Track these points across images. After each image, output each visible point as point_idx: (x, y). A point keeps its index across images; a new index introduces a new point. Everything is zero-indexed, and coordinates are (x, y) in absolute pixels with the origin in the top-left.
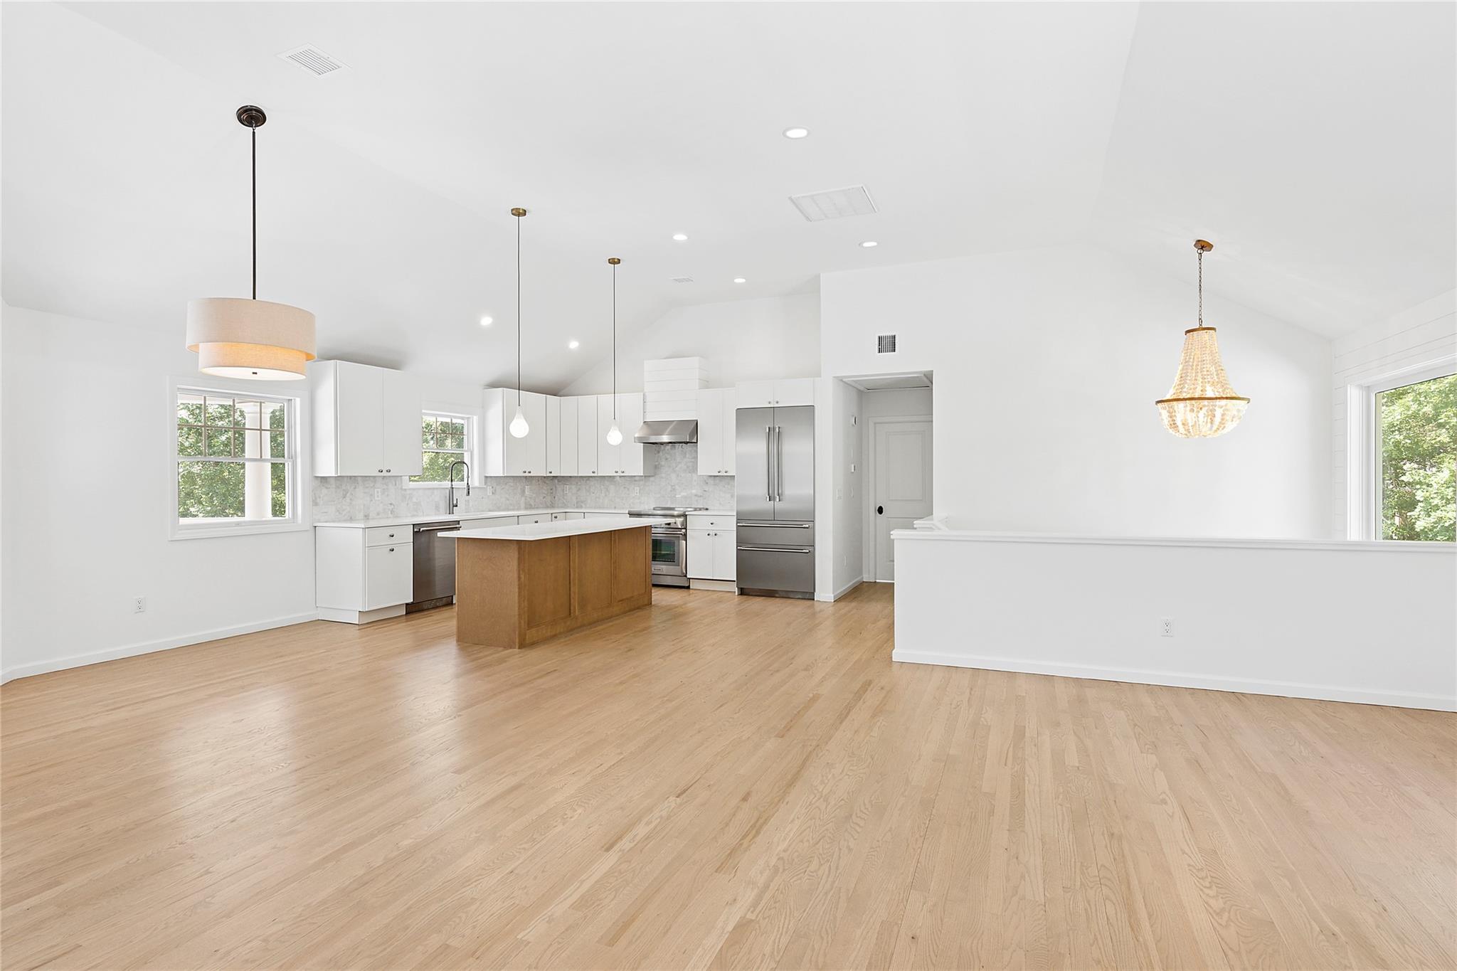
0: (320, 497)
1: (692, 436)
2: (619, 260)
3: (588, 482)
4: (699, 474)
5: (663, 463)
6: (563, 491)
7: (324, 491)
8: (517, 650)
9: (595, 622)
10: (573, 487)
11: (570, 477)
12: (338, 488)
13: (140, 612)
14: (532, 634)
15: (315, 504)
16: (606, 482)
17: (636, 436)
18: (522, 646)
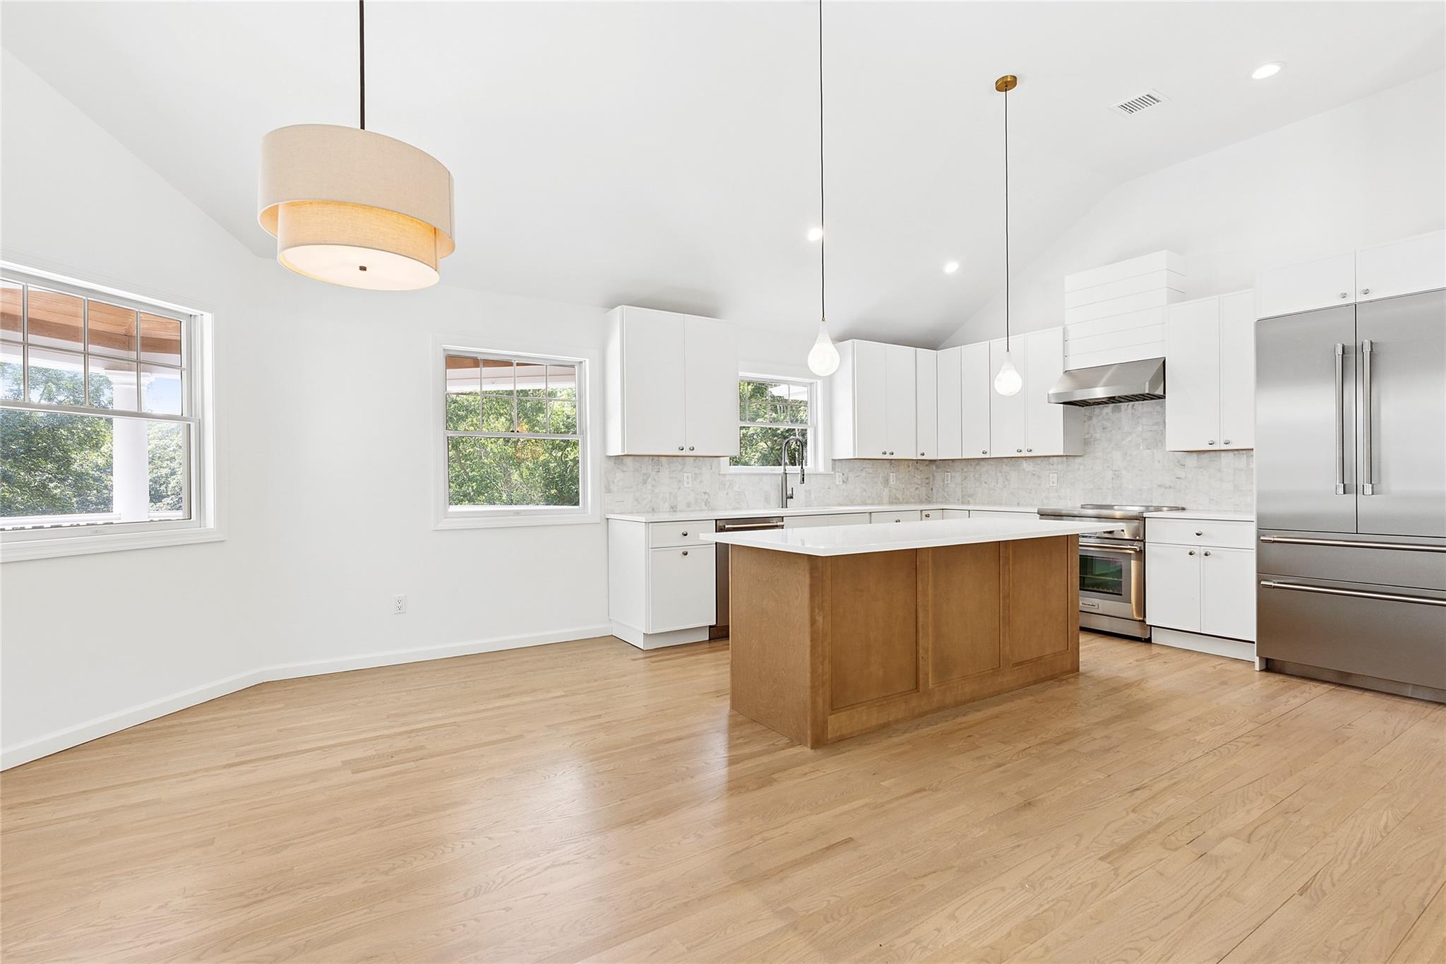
0: (614, 483)
1: (1153, 383)
2: (1015, 78)
3: (978, 468)
4: (1167, 449)
5: (1098, 436)
6: (944, 481)
7: (619, 475)
8: (807, 751)
9: (964, 703)
10: (957, 474)
11: (953, 460)
12: (637, 471)
13: (400, 613)
14: (837, 723)
15: (608, 490)
16: (1004, 466)
17: (1051, 392)
18: (820, 742)
